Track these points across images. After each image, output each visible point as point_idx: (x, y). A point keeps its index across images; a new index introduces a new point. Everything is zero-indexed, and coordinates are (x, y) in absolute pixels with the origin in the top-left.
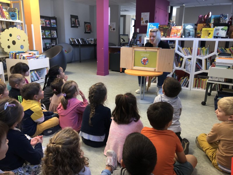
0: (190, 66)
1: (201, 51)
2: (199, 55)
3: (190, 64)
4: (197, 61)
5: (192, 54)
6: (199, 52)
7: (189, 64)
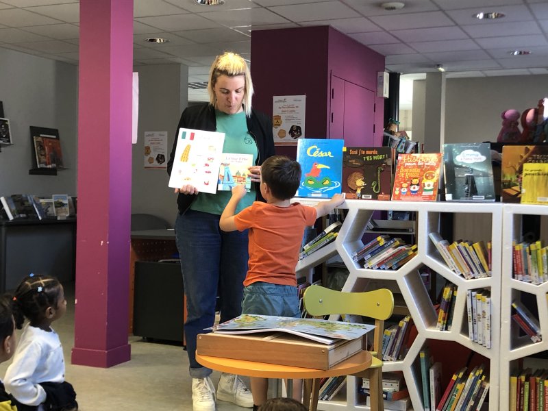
0: (487, 322)
1: (530, 257)
2: (520, 276)
3: (487, 315)
4: (513, 301)
5: (490, 270)
6: (519, 261)
7: (484, 312)
